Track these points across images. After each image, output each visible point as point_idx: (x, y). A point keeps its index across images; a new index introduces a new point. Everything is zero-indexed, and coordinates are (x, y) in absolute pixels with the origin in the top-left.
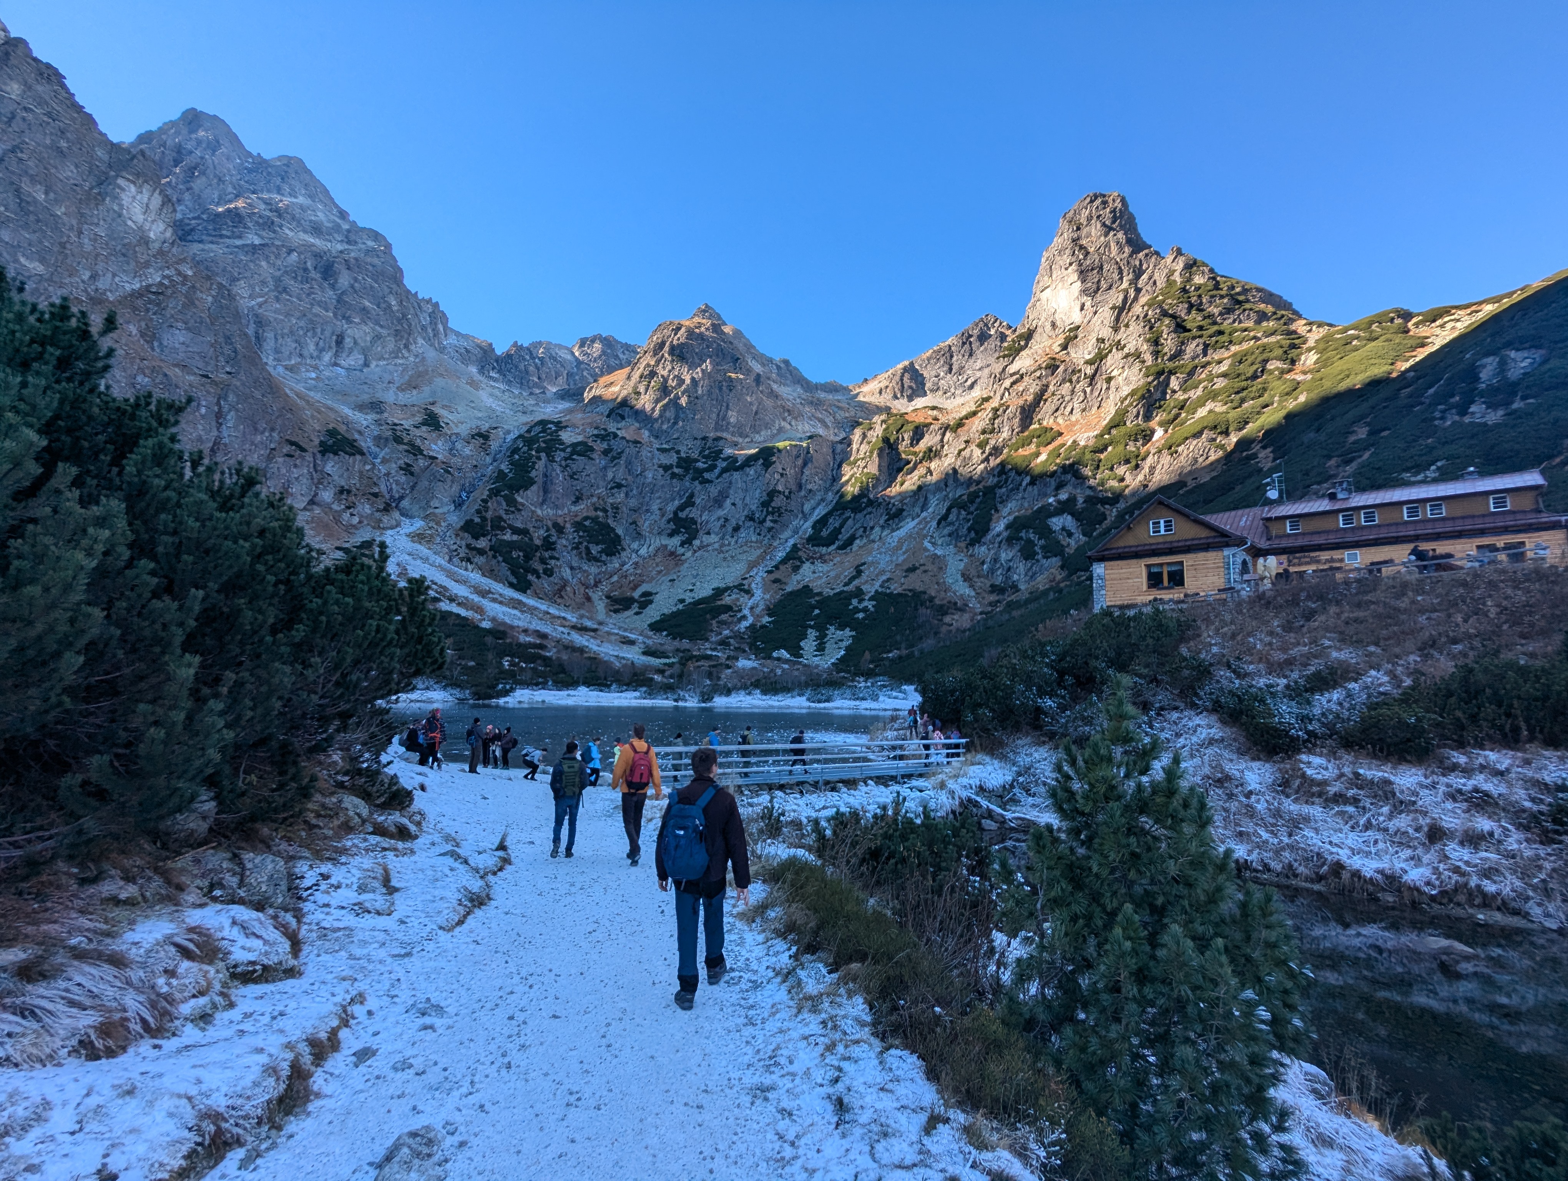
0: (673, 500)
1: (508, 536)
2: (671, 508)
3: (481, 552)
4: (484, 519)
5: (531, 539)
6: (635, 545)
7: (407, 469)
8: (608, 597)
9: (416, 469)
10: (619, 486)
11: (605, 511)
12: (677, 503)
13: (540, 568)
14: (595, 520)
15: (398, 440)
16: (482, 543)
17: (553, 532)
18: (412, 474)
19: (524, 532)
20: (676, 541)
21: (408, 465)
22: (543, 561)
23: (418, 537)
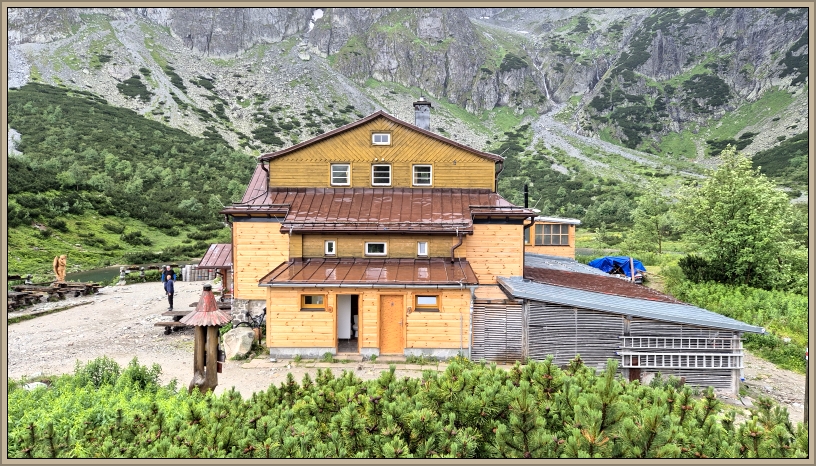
0: (787, 42)
1: (626, 104)
2: (784, 49)
3: (604, 120)
4: (606, 94)
5: (645, 104)
6: (744, 92)
7: (559, 68)
8: (709, 142)
9: (565, 68)
10: (729, 41)
11: (714, 66)
12: (791, 43)
13: (650, 125)
14: (704, 77)
15: (554, 48)
16: (606, 114)
17: (664, 94)
18: (562, 71)
19: (640, 99)
20: (788, 80)
21: (559, 65)
22: (654, 120)
23: (559, 117)
